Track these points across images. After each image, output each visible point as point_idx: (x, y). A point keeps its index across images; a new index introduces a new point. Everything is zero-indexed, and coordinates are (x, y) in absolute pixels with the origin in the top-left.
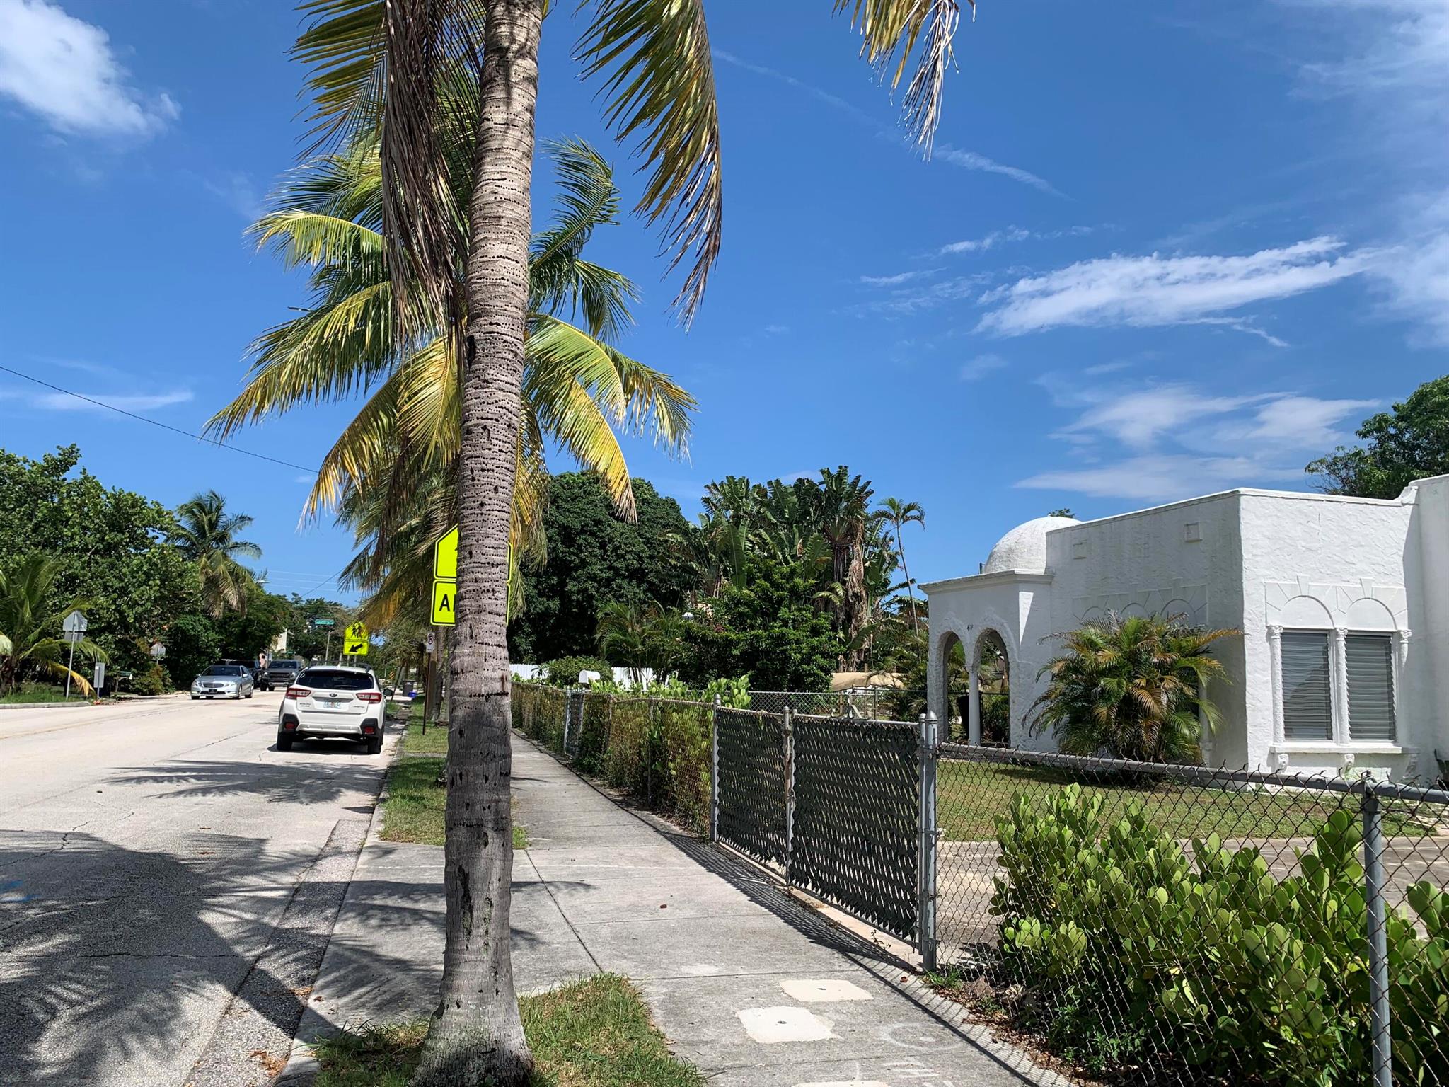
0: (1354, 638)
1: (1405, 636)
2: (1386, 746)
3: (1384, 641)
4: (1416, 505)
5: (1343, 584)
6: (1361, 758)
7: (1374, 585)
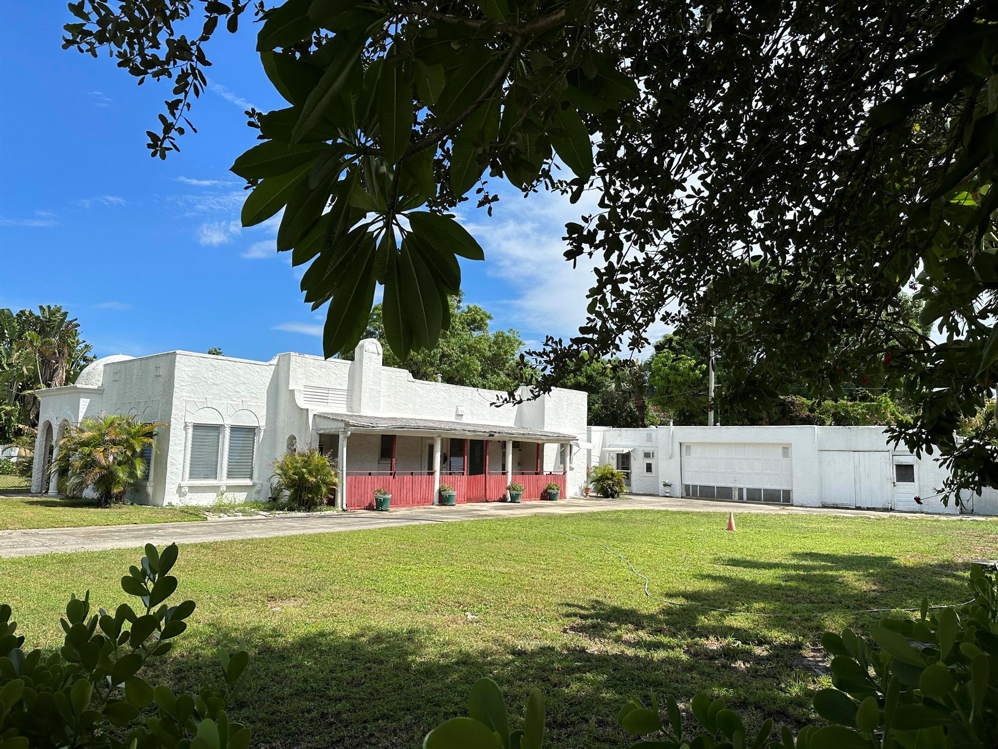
0: (234, 429)
1: (262, 428)
2: (247, 482)
3: (251, 431)
4: (277, 365)
5: (232, 402)
6: (231, 488)
7: (249, 403)
